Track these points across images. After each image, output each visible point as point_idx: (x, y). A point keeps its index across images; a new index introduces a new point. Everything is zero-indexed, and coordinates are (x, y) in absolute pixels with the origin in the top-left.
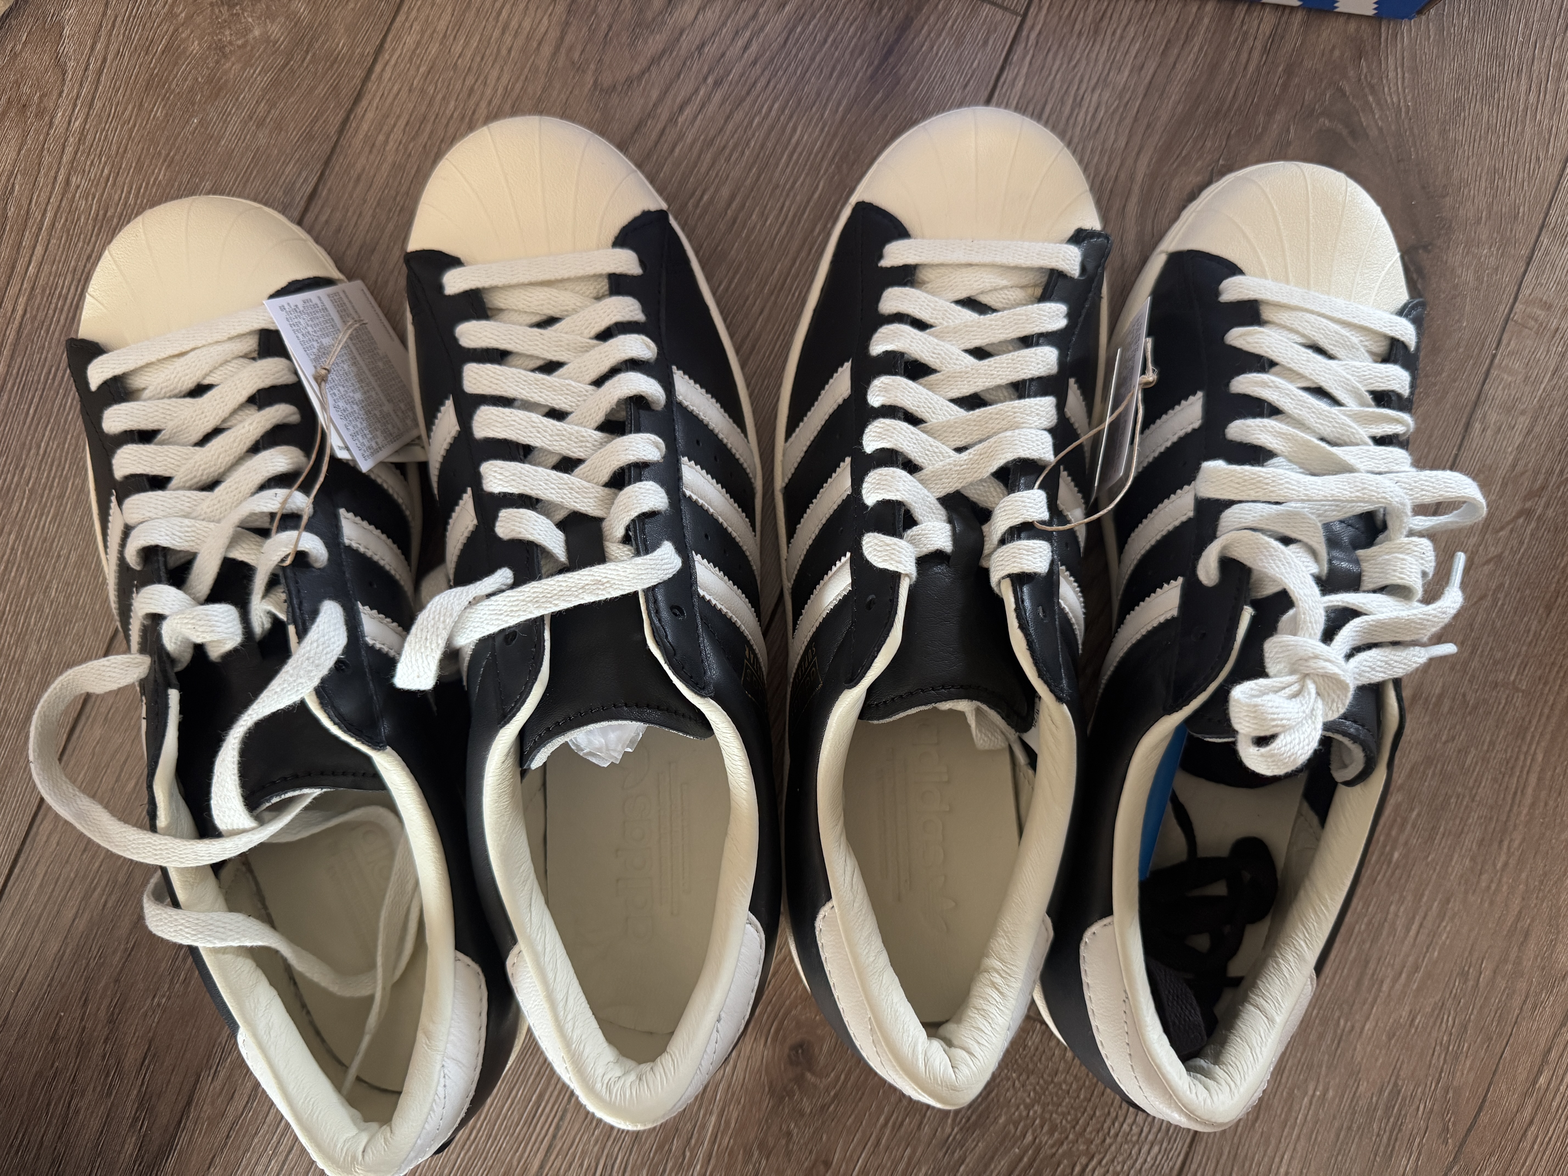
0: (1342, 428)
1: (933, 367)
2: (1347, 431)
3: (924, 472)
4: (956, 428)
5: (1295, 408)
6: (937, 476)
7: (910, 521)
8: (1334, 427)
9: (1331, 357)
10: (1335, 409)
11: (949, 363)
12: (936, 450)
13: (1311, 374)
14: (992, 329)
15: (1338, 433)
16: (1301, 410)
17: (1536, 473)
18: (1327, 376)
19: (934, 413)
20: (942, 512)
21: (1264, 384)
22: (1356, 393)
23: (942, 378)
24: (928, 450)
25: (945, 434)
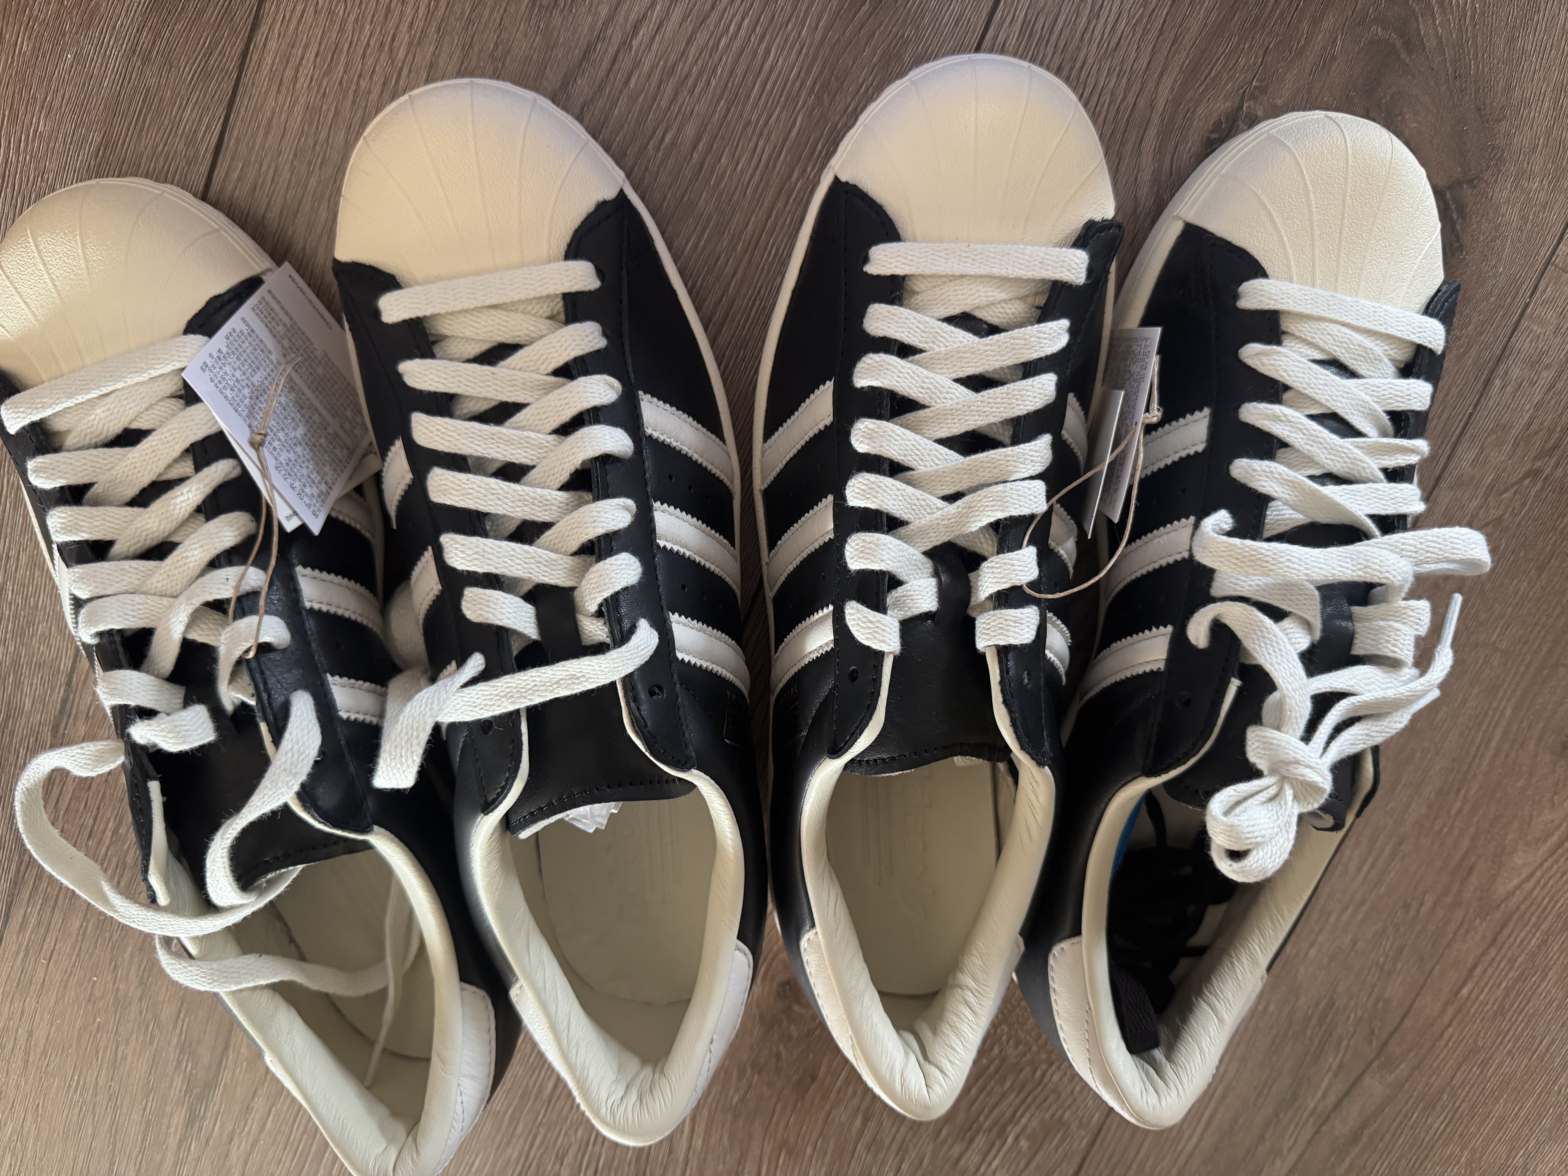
0: (1352, 463)
1: (922, 403)
2: (1358, 465)
3: (911, 527)
4: (945, 477)
5: (1306, 444)
6: (923, 531)
7: (894, 582)
8: (1345, 462)
9: (1352, 374)
10: (1348, 443)
11: (938, 398)
12: (923, 503)
13: (1327, 400)
14: (987, 356)
15: (1348, 467)
16: (1312, 446)
17: (1551, 431)
18: (1344, 400)
19: (921, 460)
20: (927, 565)
21: (1276, 418)
22: (1372, 415)
23: (932, 415)
24: (915, 505)
25: (933, 483)
